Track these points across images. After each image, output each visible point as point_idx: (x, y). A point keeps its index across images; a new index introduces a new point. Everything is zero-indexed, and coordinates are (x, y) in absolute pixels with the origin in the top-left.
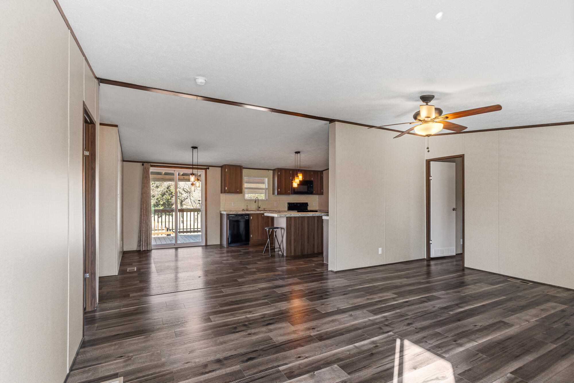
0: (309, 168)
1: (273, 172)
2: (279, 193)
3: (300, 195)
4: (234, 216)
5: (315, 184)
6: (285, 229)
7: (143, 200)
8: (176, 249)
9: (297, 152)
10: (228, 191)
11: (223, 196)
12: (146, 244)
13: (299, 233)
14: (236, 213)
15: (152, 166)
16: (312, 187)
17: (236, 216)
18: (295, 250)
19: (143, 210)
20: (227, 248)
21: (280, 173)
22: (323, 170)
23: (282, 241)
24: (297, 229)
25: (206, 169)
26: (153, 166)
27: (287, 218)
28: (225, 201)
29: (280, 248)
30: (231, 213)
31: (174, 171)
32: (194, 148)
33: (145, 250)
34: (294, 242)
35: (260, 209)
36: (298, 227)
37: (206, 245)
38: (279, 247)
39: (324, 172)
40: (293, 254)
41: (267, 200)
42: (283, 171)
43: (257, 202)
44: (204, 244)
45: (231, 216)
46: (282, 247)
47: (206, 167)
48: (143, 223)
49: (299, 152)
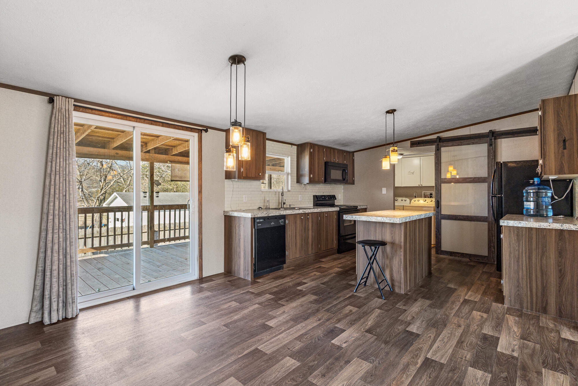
1: (298, 148)
2: (311, 181)
4: (263, 220)
8: (136, 299)
14: (267, 215)
15: (77, 108)
25: (200, 132)
31: (134, 127)
42: (316, 147)
44: (196, 278)
45: (258, 221)
47: (200, 128)
49: (392, 112)
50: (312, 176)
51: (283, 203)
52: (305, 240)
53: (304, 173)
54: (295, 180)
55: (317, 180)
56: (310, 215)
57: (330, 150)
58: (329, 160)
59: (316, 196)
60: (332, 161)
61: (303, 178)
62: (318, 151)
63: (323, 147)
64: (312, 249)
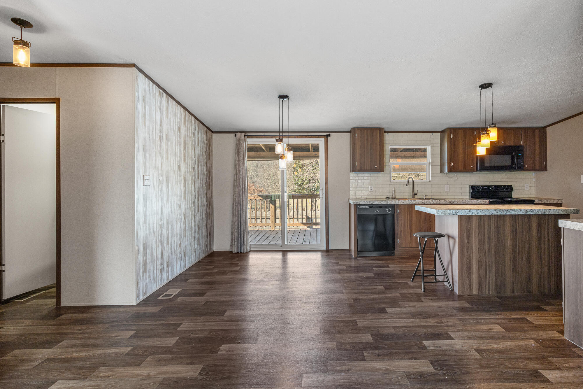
0: (513, 123)
1: (441, 135)
2: (451, 170)
3: (494, 172)
4: (367, 207)
5: (528, 151)
6: (457, 240)
7: (235, 183)
8: (285, 253)
9: (485, 84)
10: (358, 168)
11: (354, 177)
12: (239, 244)
13: (489, 249)
14: (370, 203)
15: (248, 137)
16: (522, 158)
17: (370, 207)
18: (480, 285)
19: (235, 197)
20: (355, 258)
21: (454, 136)
22: (544, 125)
23: (451, 261)
24: (487, 240)
25: (325, 137)
26: (251, 137)
27: (460, 217)
28: (357, 183)
29: (446, 275)
30: (361, 203)
32: (283, 97)
33: (238, 253)
34: (479, 268)
35: (416, 196)
36: (487, 236)
37: (327, 250)
38: (443, 273)
39: (547, 128)
40: (475, 292)
41: (430, 181)
42: (460, 132)
43: (411, 185)
44: (324, 248)
45: (361, 207)
46: (449, 274)
47: (326, 134)
48: (235, 214)
49: (488, 85)
50: (452, 164)
51: (414, 193)
59: (476, 186)
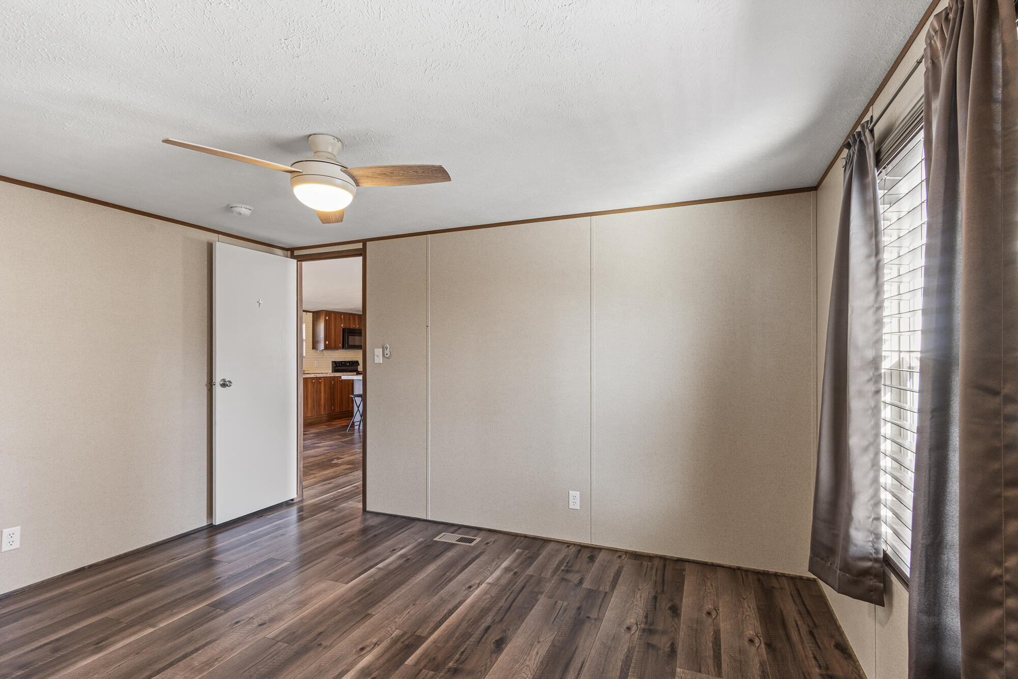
50: (327, 343)
52: (317, 402)
53: (319, 340)
54: (311, 346)
55: (333, 345)
56: (322, 379)
57: (349, 317)
58: (348, 327)
59: (335, 362)
60: (351, 327)
61: (318, 344)
62: (335, 318)
63: (340, 313)
64: (325, 410)
